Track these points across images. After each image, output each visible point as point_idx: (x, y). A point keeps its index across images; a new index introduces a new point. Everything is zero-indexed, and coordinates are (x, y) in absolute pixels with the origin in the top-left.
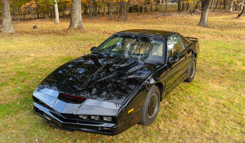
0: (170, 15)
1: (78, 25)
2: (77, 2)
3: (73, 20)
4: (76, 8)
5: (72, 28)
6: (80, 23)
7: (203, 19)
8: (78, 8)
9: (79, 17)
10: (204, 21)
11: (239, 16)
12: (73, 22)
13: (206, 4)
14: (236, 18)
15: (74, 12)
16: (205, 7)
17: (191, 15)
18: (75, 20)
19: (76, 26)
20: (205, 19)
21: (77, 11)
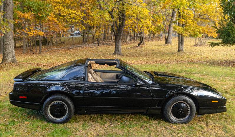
0: (80, 46)
1: (12, 60)
2: (10, 37)
3: (6, 55)
4: (9, 42)
5: (5, 63)
6: (13, 57)
7: (117, 49)
8: (11, 42)
9: (12, 51)
10: (118, 50)
11: (139, 44)
12: (6, 57)
13: (119, 35)
14: (137, 47)
15: (6, 47)
16: (118, 38)
17: (99, 45)
18: (8, 54)
19: (9, 60)
20: (119, 48)
21: (10, 46)
